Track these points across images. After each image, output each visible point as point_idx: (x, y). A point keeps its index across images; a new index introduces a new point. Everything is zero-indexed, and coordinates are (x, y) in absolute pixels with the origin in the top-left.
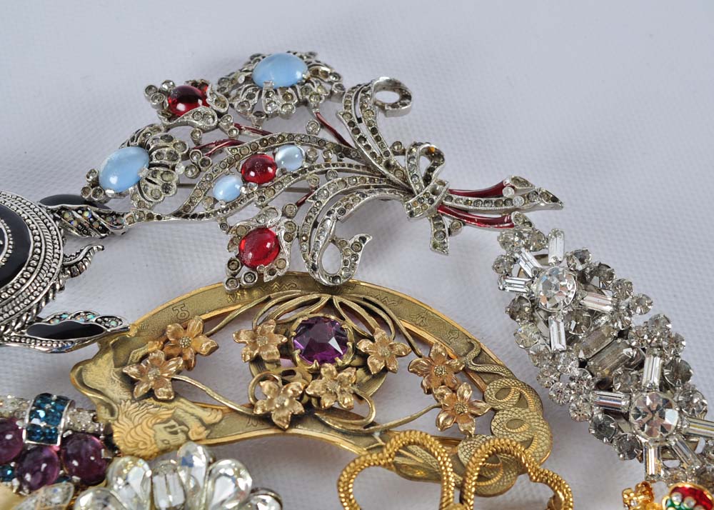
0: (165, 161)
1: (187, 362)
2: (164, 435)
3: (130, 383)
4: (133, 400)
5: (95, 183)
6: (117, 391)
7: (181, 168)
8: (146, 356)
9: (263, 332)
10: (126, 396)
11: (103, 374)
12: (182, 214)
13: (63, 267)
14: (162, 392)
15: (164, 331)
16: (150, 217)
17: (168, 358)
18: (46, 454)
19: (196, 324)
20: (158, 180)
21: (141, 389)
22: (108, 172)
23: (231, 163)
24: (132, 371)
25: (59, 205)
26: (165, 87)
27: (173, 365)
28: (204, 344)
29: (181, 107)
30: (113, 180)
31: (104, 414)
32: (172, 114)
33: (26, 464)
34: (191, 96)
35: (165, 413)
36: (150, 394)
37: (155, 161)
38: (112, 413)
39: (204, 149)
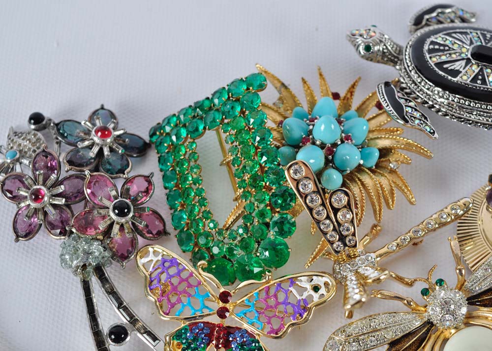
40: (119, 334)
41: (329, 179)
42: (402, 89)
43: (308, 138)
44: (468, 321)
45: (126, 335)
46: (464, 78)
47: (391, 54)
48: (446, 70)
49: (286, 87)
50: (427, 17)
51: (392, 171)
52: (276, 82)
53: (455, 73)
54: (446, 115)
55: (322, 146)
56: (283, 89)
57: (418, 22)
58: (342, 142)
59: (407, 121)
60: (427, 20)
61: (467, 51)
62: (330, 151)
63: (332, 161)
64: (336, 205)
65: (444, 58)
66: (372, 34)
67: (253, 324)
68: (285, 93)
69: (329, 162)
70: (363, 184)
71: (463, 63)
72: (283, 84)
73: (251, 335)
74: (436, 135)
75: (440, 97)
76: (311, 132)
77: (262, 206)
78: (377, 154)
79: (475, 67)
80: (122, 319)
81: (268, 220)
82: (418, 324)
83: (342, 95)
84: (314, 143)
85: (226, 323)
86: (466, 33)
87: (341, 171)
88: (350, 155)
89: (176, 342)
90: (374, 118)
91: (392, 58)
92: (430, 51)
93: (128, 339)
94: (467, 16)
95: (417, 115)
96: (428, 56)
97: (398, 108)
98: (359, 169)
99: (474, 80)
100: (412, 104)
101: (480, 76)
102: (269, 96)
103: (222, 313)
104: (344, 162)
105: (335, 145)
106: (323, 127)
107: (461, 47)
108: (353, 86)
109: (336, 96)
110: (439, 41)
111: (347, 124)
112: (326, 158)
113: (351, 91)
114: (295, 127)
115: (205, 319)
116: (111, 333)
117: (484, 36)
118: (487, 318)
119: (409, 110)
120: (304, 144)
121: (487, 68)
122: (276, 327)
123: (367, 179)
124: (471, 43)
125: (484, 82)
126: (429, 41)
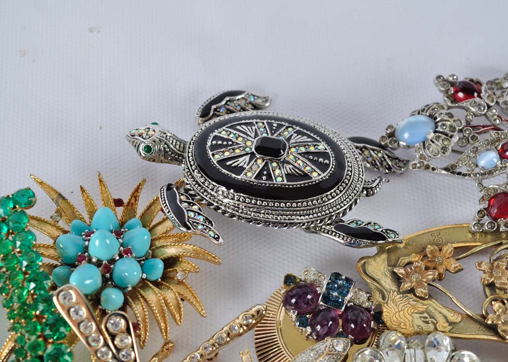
0: (447, 131)
1: (440, 275)
2: (419, 322)
3: (398, 280)
4: (399, 292)
5: (392, 135)
6: (388, 283)
7: (455, 139)
8: (410, 263)
9: (498, 267)
10: (394, 288)
11: (379, 268)
12: (451, 169)
13: (363, 188)
14: (420, 291)
15: (424, 249)
16: (427, 167)
17: (427, 268)
18: (333, 314)
19: (448, 249)
20: (440, 143)
21: (406, 286)
22: (404, 130)
23: (493, 142)
24: (400, 271)
26: (451, 79)
27: (430, 275)
28: (453, 265)
29: (461, 95)
30: (406, 136)
31: (378, 297)
32: (455, 99)
33: (319, 318)
34: (470, 89)
35: (421, 306)
36: (412, 291)
37: (439, 129)
38: (384, 298)
39: (474, 127)
42: (187, 191)
43: (83, 256)
46: (249, 176)
47: (173, 152)
48: (229, 168)
49: (64, 198)
50: (214, 107)
51: (180, 283)
52: (52, 193)
53: (239, 170)
54: (232, 216)
55: (99, 264)
56: (60, 200)
57: (205, 113)
58: (121, 256)
59: (189, 228)
60: (215, 110)
61: (251, 146)
62: (107, 269)
63: (111, 279)
65: (227, 154)
66: (151, 133)
68: (63, 205)
69: (108, 280)
70: (145, 300)
71: (247, 158)
72: (60, 195)
74: (221, 240)
75: (224, 196)
76: (86, 248)
77: (33, 338)
78: (161, 265)
79: (259, 161)
81: (40, 353)
83: (126, 201)
84: (90, 261)
86: (251, 124)
87: (122, 289)
88: (128, 270)
90: (160, 223)
91: (175, 156)
92: (213, 148)
95: (201, 218)
96: (210, 153)
97: (179, 214)
98: (144, 283)
99: (259, 176)
100: (195, 208)
101: (265, 172)
104: (122, 279)
105: (112, 261)
106: (97, 242)
107: (245, 141)
108: (137, 190)
109: (118, 203)
110: (224, 135)
111: (127, 236)
112: (103, 276)
113: (135, 195)
114: (69, 244)
117: (270, 125)
119: (192, 214)
120: (80, 262)
121: (272, 162)
123: (152, 295)
124: (256, 135)
125: (269, 177)
126: (212, 135)
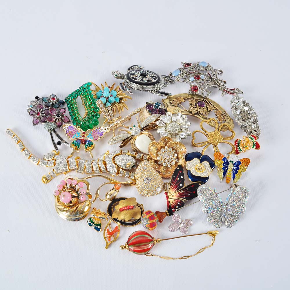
0: (183, 73)
1: (180, 102)
2: (175, 111)
3: (171, 103)
4: (171, 105)
5: (171, 74)
6: (169, 104)
7: (185, 75)
8: (174, 100)
9: (193, 101)
10: (170, 105)
11: (167, 101)
12: (184, 81)
13: (164, 85)
14: (176, 105)
15: (177, 98)
16: (179, 81)
17: (177, 101)
18: (156, 110)
19: (182, 98)
20: (181, 75)
21: (173, 104)
22: (173, 73)
23: (193, 75)
24: (172, 102)
25: (165, 77)
26: (185, 63)
27: (178, 102)
28: (183, 101)
29: (187, 66)
30: (174, 74)
31: (166, 106)
32: (185, 67)
33: (153, 111)
34: (189, 65)
35: (176, 108)
36: (174, 105)
37: (181, 72)
38: (168, 106)
39: (189, 73)
40: (59, 143)
41: (108, 104)
42: (125, 84)
43: (102, 96)
44: (141, 134)
45: (61, 143)
46: (138, 80)
47: (122, 76)
48: (134, 79)
49: (97, 86)
50: (131, 68)
51: (123, 103)
52: (95, 85)
53: (136, 79)
54: (135, 89)
55: (105, 97)
56: (96, 86)
57: (129, 69)
58: (110, 96)
59: (125, 91)
60: (131, 69)
61: (139, 74)
62: (107, 98)
63: (108, 101)
64: (108, 110)
65: (134, 76)
66: (117, 72)
67: (91, 138)
68: (97, 87)
69: (107, 101)
70: (116, 106)
71: (138, 77)
72: (96, 85)
73: (91, 141)
74: (132, 93)
75: (133, 85)
76: (103, 95)
77: (91, 111)
78: (119, 99)
79: (141, 78)
80: (60, 140)
81: (93, 115)
82: (129, 136)
83: (111, 87)
84: (103, 97)
85: (85, 139)
86: (139, 71)
87: (111, 103)
88: (112, 99)
89: (73, 144)
90: (119, 92)
91: (122, 77)
92: (131, 75)
93: (61, 144)
94: (141, 68)
95: (128, 89)
96: (130, 76)
97: (123, 88)
98: (115, 102)
99: (141, 80)
100: (126, 87)
101: (142, 80)
102: (92, 88)
103: (84, 136)
104: (110, 101)
105: (108, 97)
106: (105, 93)
107: (138, 74)
108: (113, 85)
109: (109, 87)
110: (133, 72)
111: (111, 93)
112: (106, 100)
113: (113, 86)
114: (99, 94)
115: (80, 139)
116: (57, 143)
117: (144, 71)
118: (145, 133)
119: (126, 88)
120: (101, 97)
121: (144, 78)
122: (96, 139)
123: (117, 105)
124: (140, 72)
125: (143, 81)
126: (130, 73)
